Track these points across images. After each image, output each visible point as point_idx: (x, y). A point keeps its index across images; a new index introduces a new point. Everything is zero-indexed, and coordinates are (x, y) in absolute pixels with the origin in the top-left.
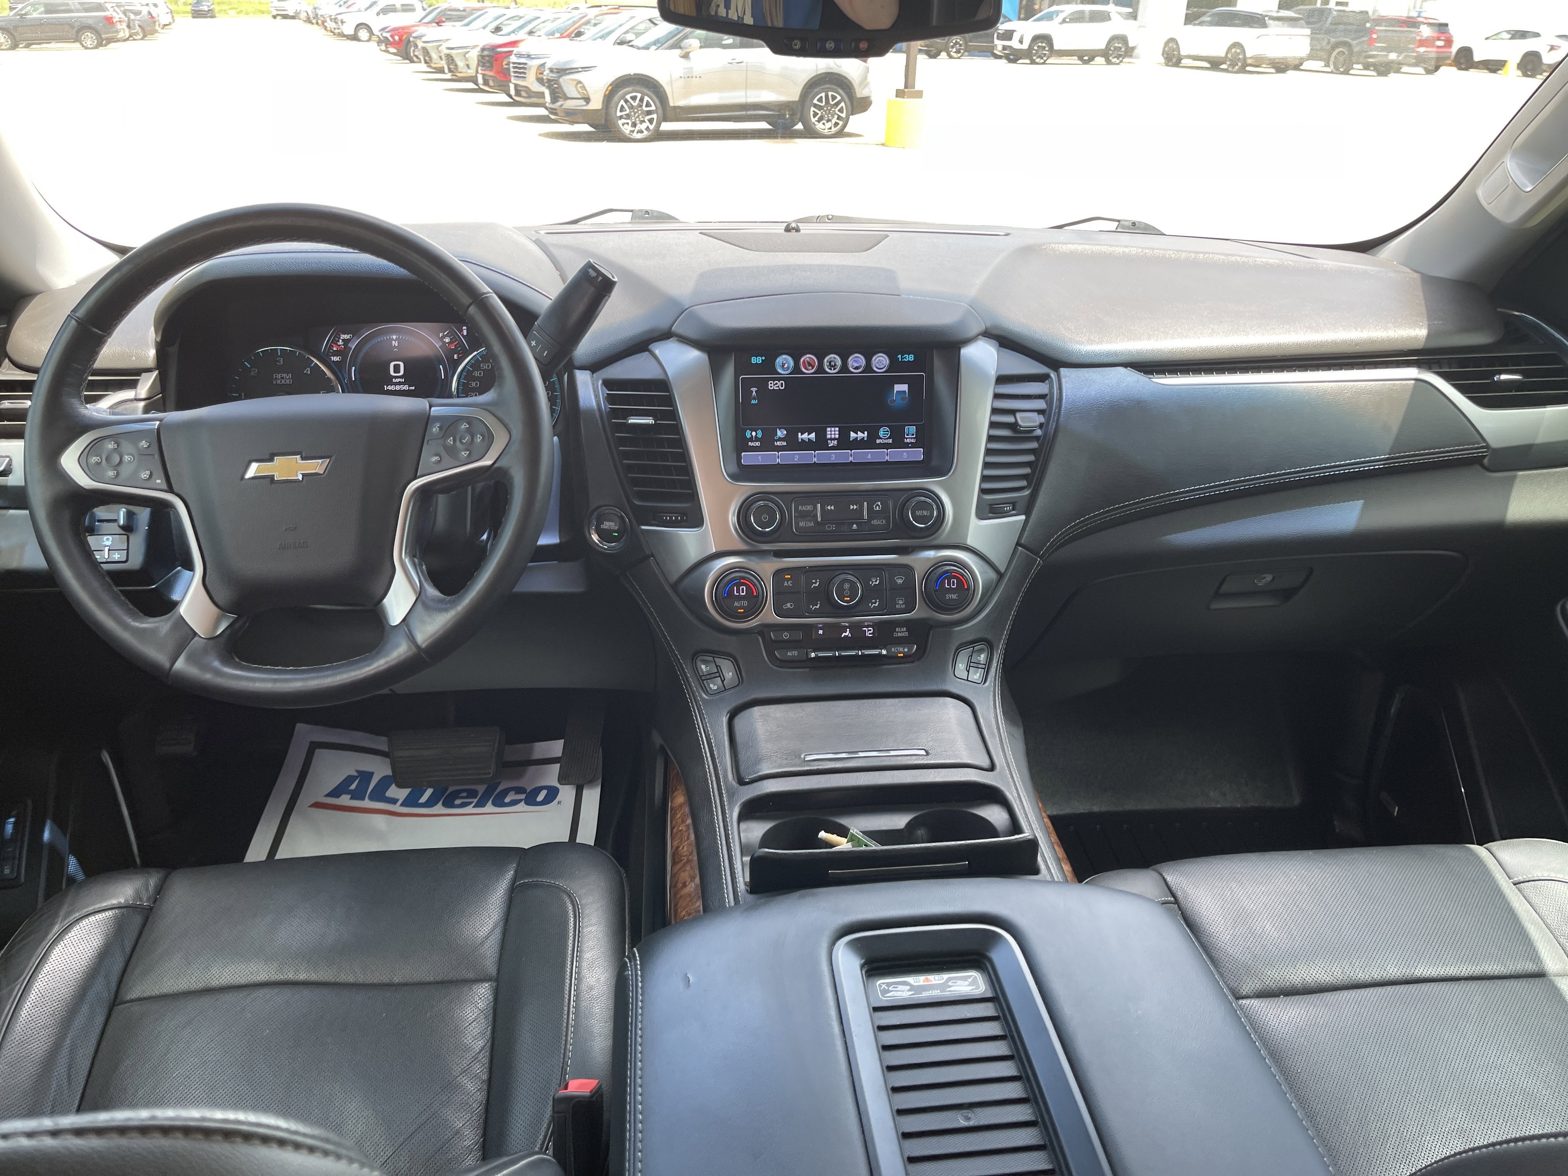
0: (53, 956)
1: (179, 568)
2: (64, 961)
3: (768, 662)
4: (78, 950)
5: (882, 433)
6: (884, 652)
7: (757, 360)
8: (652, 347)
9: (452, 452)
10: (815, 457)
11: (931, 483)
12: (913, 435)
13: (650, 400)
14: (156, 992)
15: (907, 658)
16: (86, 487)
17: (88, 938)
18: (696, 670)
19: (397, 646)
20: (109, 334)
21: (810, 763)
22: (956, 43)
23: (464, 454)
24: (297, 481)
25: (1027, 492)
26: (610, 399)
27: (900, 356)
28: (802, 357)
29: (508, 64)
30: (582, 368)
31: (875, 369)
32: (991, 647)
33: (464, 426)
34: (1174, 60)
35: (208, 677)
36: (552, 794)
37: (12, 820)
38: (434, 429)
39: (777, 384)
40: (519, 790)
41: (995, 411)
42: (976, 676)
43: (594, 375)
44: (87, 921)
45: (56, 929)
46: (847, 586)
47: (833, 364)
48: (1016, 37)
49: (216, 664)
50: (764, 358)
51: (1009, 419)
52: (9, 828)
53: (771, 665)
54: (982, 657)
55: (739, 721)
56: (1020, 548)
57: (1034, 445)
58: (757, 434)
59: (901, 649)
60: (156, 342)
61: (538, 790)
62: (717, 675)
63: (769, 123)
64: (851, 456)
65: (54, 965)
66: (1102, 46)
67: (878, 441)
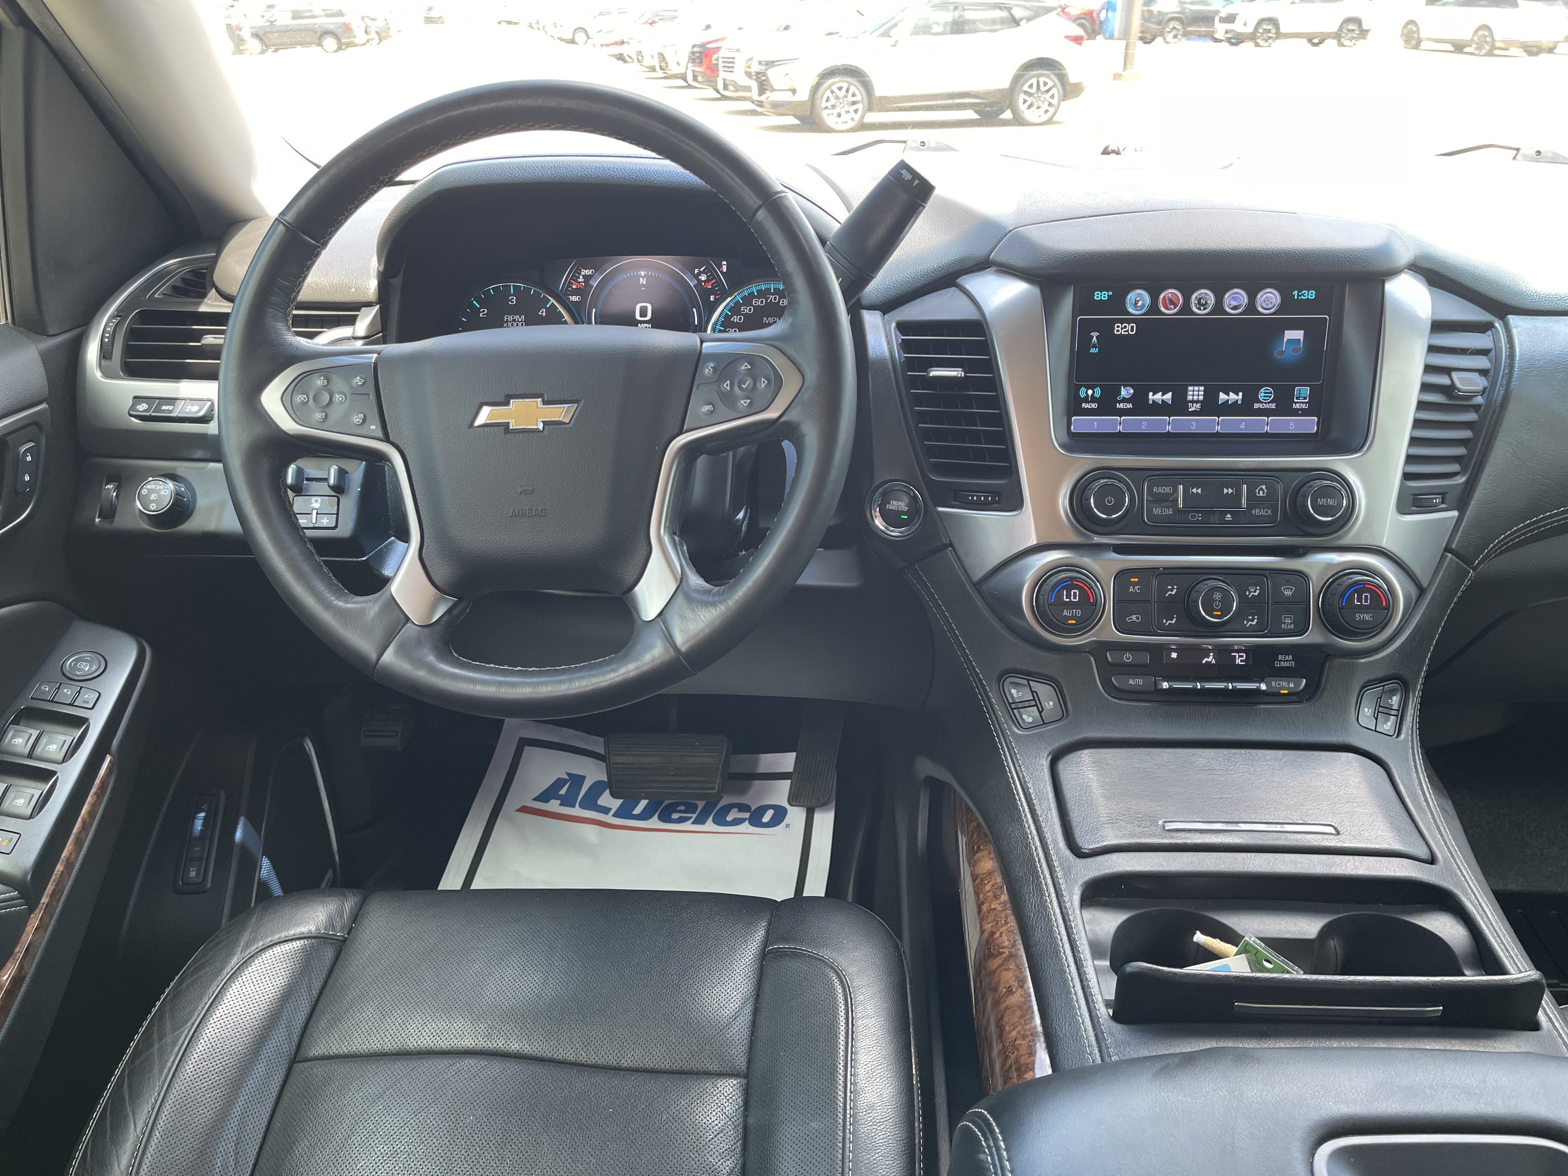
0: (228, 997)
1: (393, 538)
2: (241, 1003)
3: (1102, 690)
4: (258, 989)
5: (1262, 394)
6: (1263, 687)
7: (1101, 296)
8: (962, 281)
9: (729, 399)
10: (1168, 424)
11: (1340, 463)
12: (1305, 398)
13: (956, 347)
14: (344, 1050)
15: (1294, 697)
16: (290, 432)
17: (270, 974)
18: (1003, 696)
19: (651, 647)
20: (322, 245)
21: (1174, 834)
22: (1174, 28)
23: (744, 403)
24: (536, 431)
25: (1461, 480)
26: (906, 346)
27: (1296, 292)
28: (1161, 292)
29: (717, 60)
30: (872, 308)
31: (1260, 309)
32: (1405, 686)
33: (744, 367)
34: (1414, 42)
35: (421, 674)
36: (780, 815)
37: (202, 815)
38: (707, 371)
39: (1125, 327)
40: (743, 808)
41: (1429, 369)
42: (1388, 726)
43: (886, 316)
44: (272, 953)
45: (234, 961)
46: (1217, 596)
47: (1203, 302)
48: (1239, 20)
49: (431, 658)
50: (1111, 293)
51: (1444, 380)
52: (198, 825)
53: (1106, 695)
54: (1395, 700)
55: (1062, 765)
56: (1450, 555)
57: (1472, 417)
58: (1094, 392)
59: (1285, 684)
60: (379, 271)
61: (763, 809)
62: (1033, 703)
63: (976, 112)
64: (1218, 424)
65: (229, 1007)
66: (1334, 28)
67: (1256, 406)
